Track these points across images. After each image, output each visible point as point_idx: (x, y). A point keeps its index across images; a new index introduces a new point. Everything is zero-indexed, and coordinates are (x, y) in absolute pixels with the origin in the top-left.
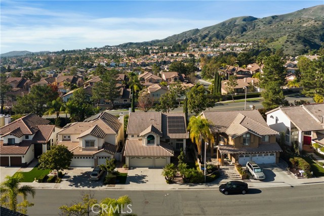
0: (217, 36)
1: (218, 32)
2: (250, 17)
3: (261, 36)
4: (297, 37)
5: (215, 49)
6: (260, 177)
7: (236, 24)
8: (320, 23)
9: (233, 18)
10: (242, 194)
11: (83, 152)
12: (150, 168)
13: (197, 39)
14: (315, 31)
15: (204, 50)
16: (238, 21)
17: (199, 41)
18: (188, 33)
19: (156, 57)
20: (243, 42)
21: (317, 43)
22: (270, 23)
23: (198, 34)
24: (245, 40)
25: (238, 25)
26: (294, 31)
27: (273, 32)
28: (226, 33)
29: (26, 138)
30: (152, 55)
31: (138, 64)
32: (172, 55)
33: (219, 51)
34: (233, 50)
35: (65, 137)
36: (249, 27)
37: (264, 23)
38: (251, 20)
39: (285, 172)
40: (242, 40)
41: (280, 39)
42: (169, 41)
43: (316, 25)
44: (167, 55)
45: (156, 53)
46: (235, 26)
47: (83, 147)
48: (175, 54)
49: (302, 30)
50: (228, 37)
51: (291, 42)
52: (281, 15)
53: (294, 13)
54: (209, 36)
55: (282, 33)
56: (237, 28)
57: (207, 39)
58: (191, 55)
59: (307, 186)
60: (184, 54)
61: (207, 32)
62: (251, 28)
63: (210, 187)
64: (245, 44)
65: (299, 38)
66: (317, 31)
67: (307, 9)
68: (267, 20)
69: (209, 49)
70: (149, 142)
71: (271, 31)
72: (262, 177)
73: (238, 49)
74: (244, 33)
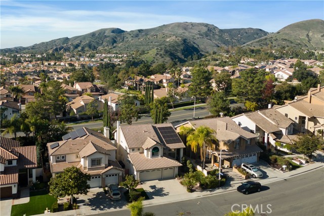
0: (90, 46)
1: (90, 42)
2: (118, 29)
3: (132, 48)
4: (165, 50)
5: (93, 60)
6: (260, 175)
7: (105, 34)
8: (180, 39)
9: (102, 29)
10: (257, 192)
11: (89, 172)
12: (160, 180)
13: (69, 48)
14: (177, 46)
15: (82, 59)
16: (107, 32)
17: (71, 50)
18: (57, 41)
19: (30, 65)
20: (117, 53)
21: (180, 57)
22: (137, 36)
23: (70, 43)
24: (118, 52)
25: (108, 36)
26: (160, 45)
27: (143, 45)
28: (98, 43)
29: (9, 164)
30: (25, 64)
31: (14, 73)
32: (49, 64)
33: (96, 61)
34: (111, 61)
35: (58, 158)
36: (118, 38)
37: (132, 35)
38: (119, 32)
39: (270, 169)
40: (115, 52)
41: (151, 52)
42: (37, 48)
43: (177, 40)
44: (43, 64)
45: (30, 62)
46: (106, 37)
47: (89, 166)
48: (52, 63)
49: (167, 44)
50: (100, 48)
51: (161, 55)
52: (146, 30)
53: (156, 28)
54: (81, 46)
55: (151, 47)
56: (108, 39)
57: (80, 48)
58: (71, 65)
59: (294, 177)
60: (62, 64)
61: (79, 42)
62: (121, 40)
63: (228, 190)
64: (120, 56)
65: (166, 52)
66: (178, 46)
67: (167, 25)
68: (135, 33)
69: (87, 59)
70: (153, 155)
71: (140, 44)
72: (261, 175)
73: (115, 60)
74: (115, 45)
